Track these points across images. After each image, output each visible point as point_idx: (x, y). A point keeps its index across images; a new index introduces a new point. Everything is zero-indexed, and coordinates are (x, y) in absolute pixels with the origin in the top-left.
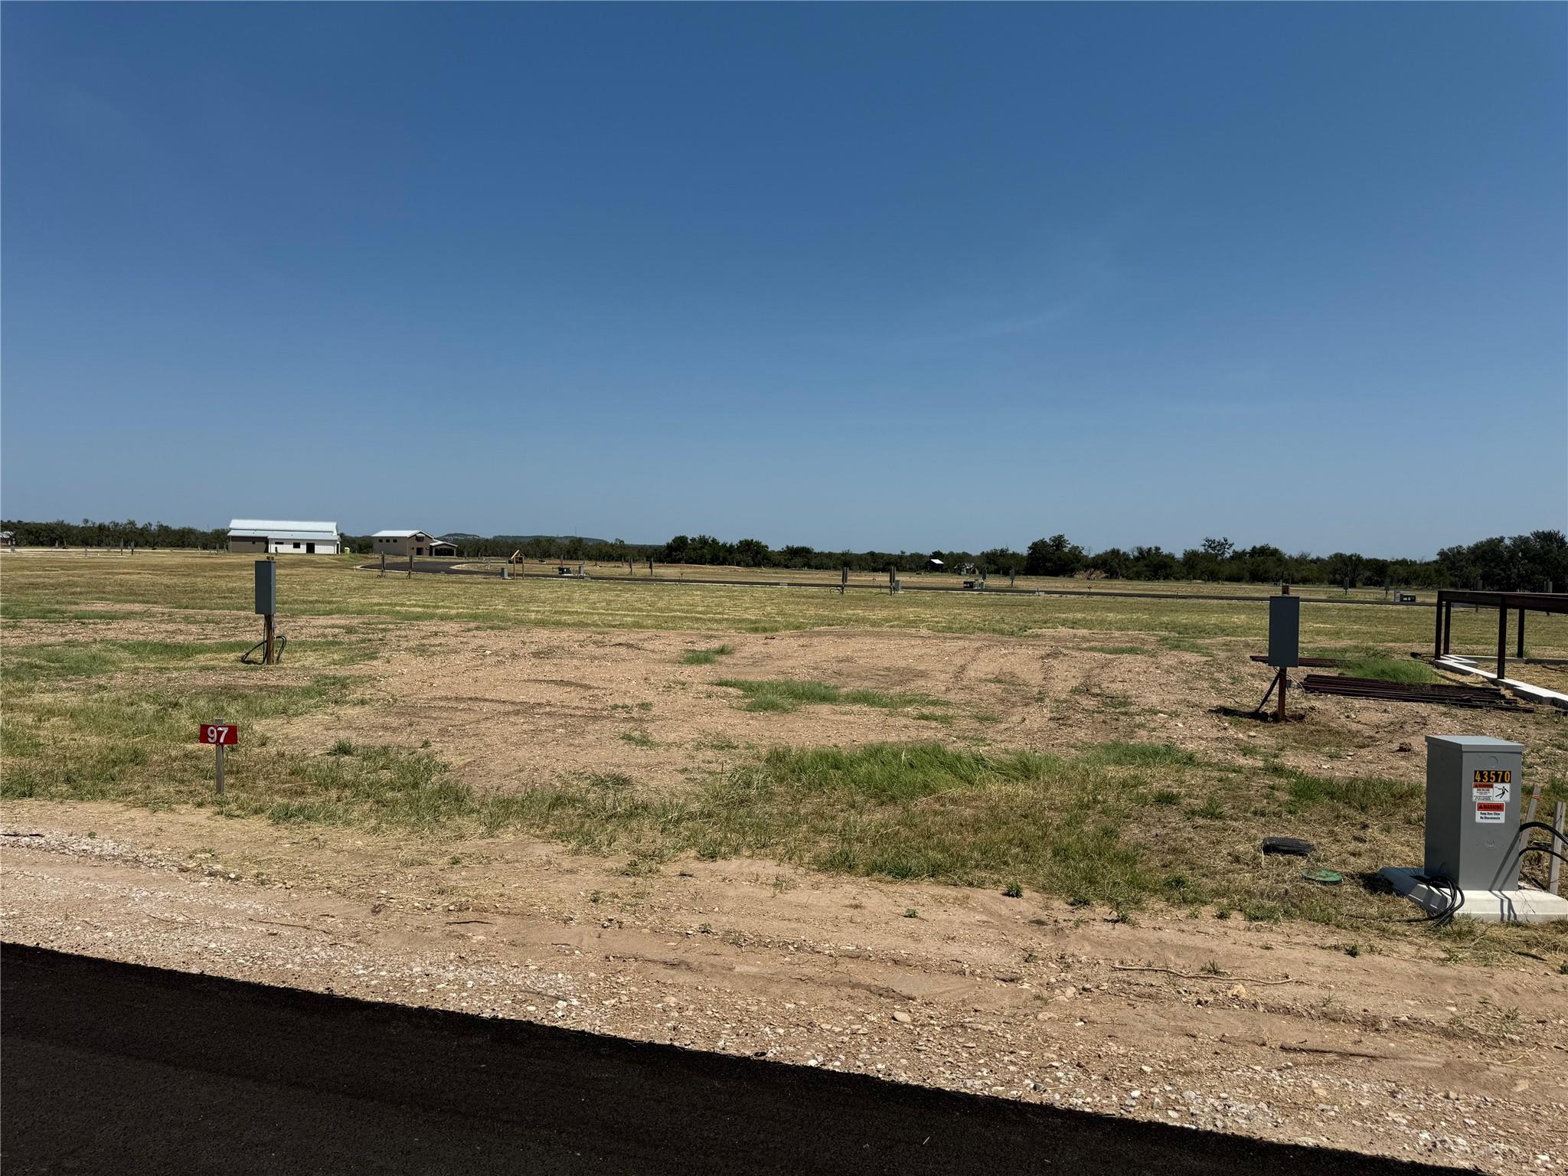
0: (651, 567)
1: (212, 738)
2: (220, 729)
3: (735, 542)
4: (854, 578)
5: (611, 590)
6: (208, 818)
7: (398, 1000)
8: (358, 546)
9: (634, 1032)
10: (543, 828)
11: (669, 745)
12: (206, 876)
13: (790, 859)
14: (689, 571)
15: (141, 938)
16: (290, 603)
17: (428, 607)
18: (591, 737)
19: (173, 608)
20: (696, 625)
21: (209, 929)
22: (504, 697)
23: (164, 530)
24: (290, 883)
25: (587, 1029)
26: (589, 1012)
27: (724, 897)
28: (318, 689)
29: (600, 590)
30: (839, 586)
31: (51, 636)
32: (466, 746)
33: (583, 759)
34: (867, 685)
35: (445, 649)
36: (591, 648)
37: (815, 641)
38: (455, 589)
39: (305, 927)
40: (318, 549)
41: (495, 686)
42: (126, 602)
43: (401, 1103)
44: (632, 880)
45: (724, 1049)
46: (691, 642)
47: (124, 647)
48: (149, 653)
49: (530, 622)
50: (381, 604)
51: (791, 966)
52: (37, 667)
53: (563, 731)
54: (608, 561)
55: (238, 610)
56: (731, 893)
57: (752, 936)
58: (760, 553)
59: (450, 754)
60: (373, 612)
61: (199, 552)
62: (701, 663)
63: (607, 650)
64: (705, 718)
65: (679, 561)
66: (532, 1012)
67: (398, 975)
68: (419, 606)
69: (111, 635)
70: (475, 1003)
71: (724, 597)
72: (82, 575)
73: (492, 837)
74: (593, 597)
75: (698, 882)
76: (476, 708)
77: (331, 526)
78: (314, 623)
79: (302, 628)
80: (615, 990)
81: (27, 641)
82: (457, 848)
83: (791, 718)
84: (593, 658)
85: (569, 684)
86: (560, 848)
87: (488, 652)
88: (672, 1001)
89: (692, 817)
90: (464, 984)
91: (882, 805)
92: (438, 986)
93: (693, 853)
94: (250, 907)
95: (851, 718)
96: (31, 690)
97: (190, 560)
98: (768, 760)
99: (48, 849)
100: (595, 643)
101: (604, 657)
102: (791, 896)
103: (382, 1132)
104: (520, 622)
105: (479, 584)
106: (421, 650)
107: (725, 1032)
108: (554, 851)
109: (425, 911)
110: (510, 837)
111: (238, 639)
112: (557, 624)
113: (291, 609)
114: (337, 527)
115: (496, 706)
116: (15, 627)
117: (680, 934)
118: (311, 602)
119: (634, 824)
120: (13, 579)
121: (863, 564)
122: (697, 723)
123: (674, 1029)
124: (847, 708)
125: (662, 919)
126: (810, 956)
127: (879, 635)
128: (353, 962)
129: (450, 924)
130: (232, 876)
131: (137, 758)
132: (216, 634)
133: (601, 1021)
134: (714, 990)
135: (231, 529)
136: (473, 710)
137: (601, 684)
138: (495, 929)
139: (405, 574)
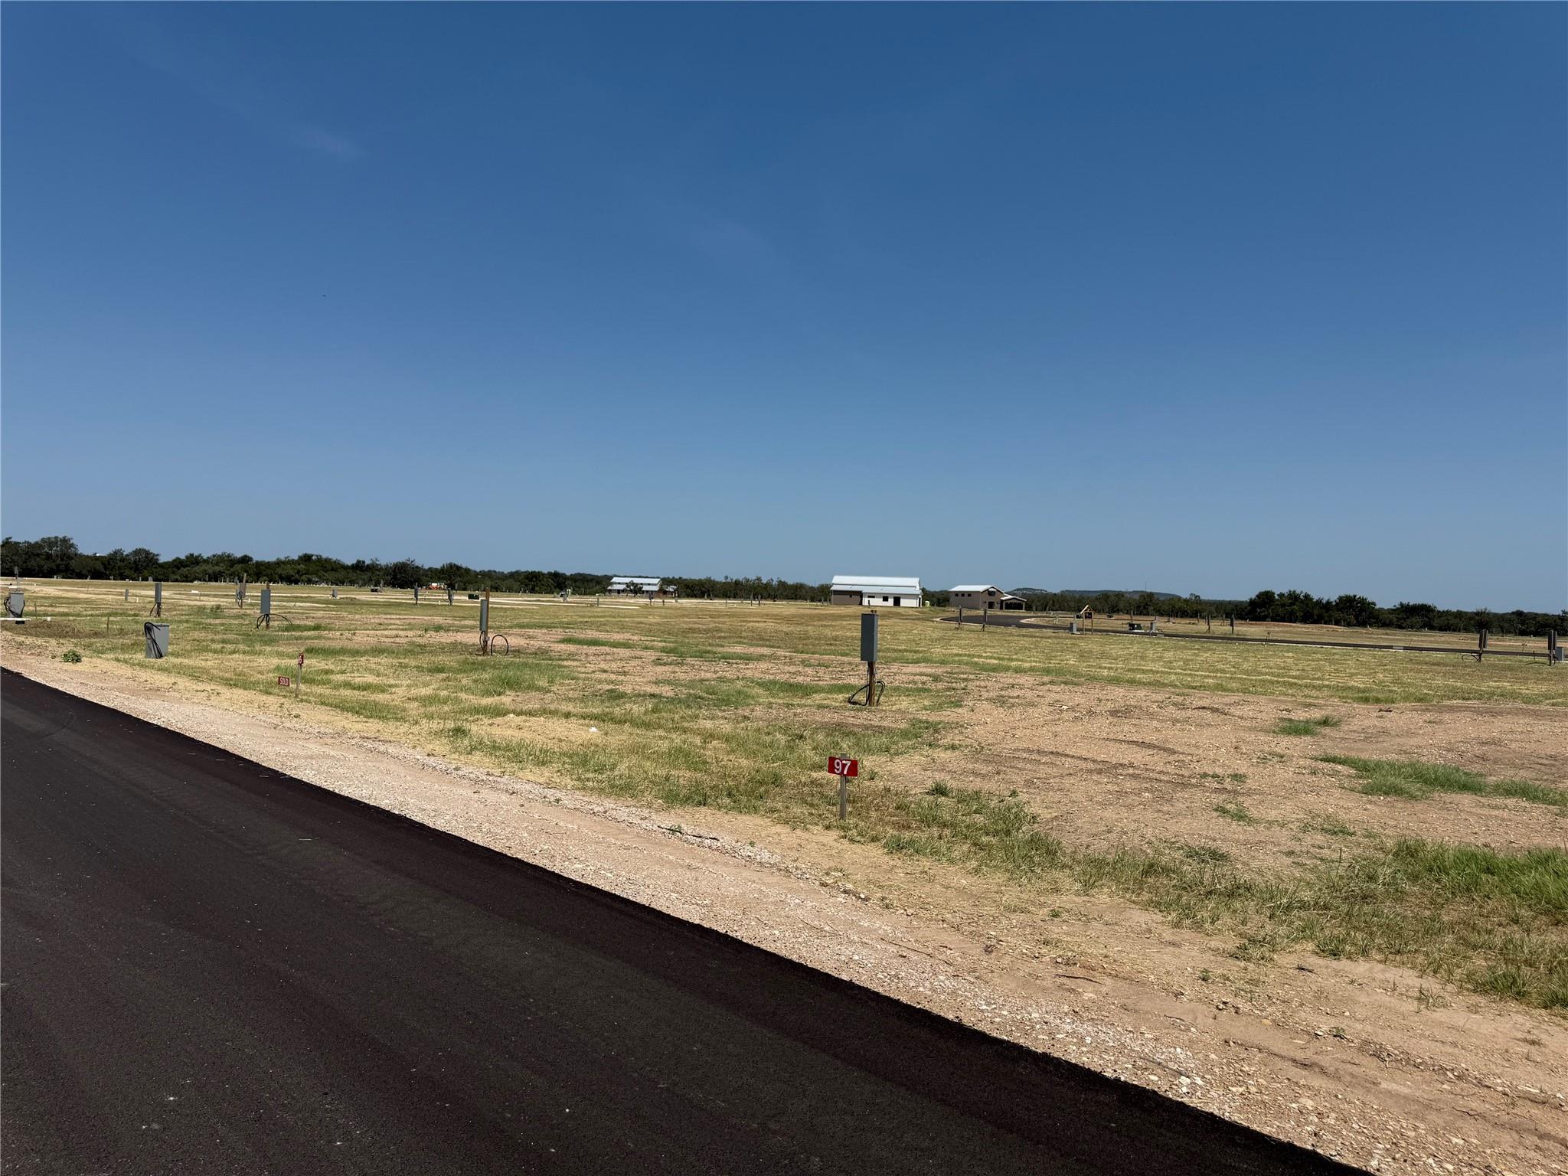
0: (1232, 625)
1: (838, 770)
2: (844, 762)
3: (1334, 598)
4: (1494, 642)
5: (1186, 648)
6: (835, 840)
7: (1021, 1041)
8: (938, 599)
9: (1268, 1127)
10: (1139, 894)
11: (1270, 823)
12: (842, 892)
13: (1435, 972)
14: (1278, 629)
15: (800, 940)
16: (884, 651)
17: (1003, 659)
18: (1180, 805)
19: (792, 652)
20: (1290, 692)
21: (851, 942)
22: (1085, 754)
23: (783, 585)
24: (910, 911)
25: (1216, 1112)
26: (1216, 1096)
27: (1355, 1002)
28: (914, 731)
29: (1175, 648)
30: (1475, 652)
31: (707, 672)
32: (1052, 799)
33: (1173, 827)
34: (1523, 776)
35: (1023, 701)
36: (1171, 709)
37: (1446, 717)
38: (1025, 642)
39: (929, 955)
40: (904, 602)
41: (1075, 742)
42: (758, 646)
43: (1038, 1143)
44: (1242, 964)
45: (1378, 1170)
46: (1286, 710)
47: (760, 685)
48: (778, 690)
49: (1103, 678)
50: (960, 655)
51: (1453, 1096)
52: (700, 697)
53: (1150, 795)
54: (1181, 617)
55: (842, 656)
56: (1363, 999)
57: (1396, 1052)
58: (1365, 611)
59: (1036, 806)
60: (953, 662)
61: (808, 604)
62: (1300, 734)
63: (1189, 713)
64: (1311, 798)
65: (1263, 619)
66: (1153, 1081)
67: (1018, 1017)
68: (995, 658)
69: (749, 674)
70: (1096, 1060)
71: (1321, 660)
72: (724, 623)
73: (1087, 895)
74: (1169, 655)
75: (1320, 980)
76: (1058, 763)
77: (914, 581)
78: (905, 670)
79: (895, 674)
80: (1241, 1078)
81: (691, 676)
82: (1056, 901)
83: (1420, 806)
84: (1175, 721)
85: (1150, 746)
86: (1159, 917)
87: (1065, 707)
88: (1309, 1104)
89: (1303, 906)
90: (1082, 1039)
91: (1557, 924)
92: (1058, 1036)
93: (1310, 946)
94: (880, 928)
95: (1505, 814)
96: (697, 717)
97: (802, 611)
98: (1396, 854)
99: (723, 852)
100: (1175, 704)
101: (1186, 721)
102: (1440, 1015)
103: (1024, 1165)
104: (1092, 679)
105: (1049, 638)
106: (1001, 701)
107: (1378, 1151)
108: (1153, 920)
109: (1033, 959)
110: (1104, 898)
111: (845, 682)
112: (1132, 682)
113: (885, 657)
114: (919, 582)
115: (1077, 762)
116: (682, 664)
117: (1308, 1034)
118: (900, 651)
119: (1238, 905)
120: (678, 624)
121: (1506, 625)
122: (1303, 802)
123: (1315, 1135)
124: (1499, 801)
125: (1283, 1012)
126: (1476, 1090)
127: (1536, 714)
128: (976, 996)
129: (1060, 976)
130: (863, 896)
131: (777, 780)
132: (827, 677)
133: (1230, 1107)
134: (1357, 1103)
135: (833, 584)
136: (1055, 764)
137: (1186, 750)
138: (1104, 989)
139: (979, 626)
